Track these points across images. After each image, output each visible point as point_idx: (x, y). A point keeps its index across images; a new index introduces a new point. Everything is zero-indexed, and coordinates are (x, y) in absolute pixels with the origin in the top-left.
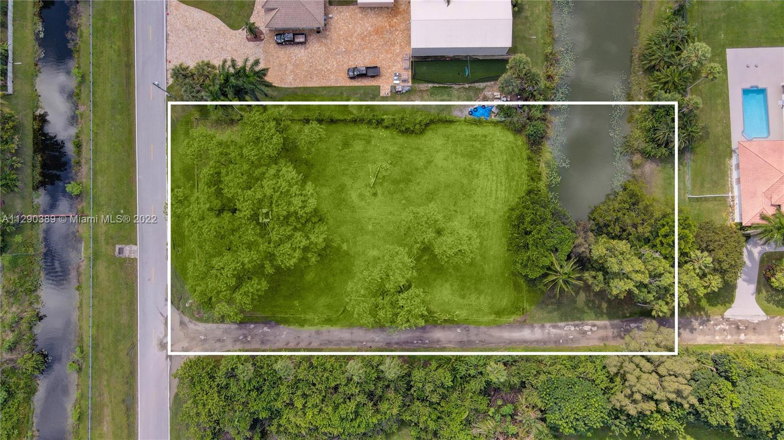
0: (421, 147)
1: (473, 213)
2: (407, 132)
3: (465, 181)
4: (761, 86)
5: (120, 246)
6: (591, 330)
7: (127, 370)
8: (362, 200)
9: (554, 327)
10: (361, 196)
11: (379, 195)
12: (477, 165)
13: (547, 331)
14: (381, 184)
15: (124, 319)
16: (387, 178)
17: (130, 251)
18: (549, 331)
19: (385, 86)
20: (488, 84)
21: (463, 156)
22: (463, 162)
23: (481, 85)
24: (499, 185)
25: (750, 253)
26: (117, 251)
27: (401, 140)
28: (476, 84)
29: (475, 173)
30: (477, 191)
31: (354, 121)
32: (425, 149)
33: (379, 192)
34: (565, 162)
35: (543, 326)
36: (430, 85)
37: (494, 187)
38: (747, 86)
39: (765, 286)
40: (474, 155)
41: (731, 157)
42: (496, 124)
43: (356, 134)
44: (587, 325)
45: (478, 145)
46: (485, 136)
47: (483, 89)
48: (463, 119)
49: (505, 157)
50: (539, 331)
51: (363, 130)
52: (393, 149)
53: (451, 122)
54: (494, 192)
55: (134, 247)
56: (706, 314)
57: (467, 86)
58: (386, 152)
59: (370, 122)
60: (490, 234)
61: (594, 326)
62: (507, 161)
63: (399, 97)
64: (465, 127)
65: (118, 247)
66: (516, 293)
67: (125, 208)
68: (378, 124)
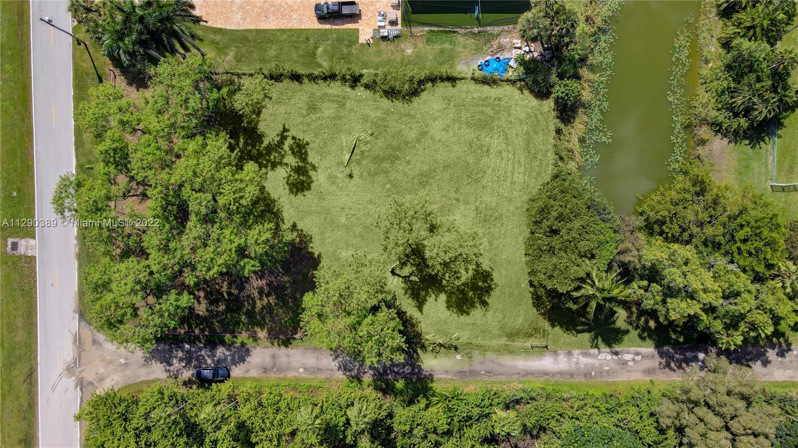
0: (412, 112)
1: (481, 203)
2: (391, 93)
3: (471, 160)
5: (14, 240)
6: (634, 360)
7: (24, 401)
8: (334, 183)
9: (585, 355)
10: (332, 179)
11: (356, 177)
12: (488, 139)
13: (575, 360)
14: (358, 162)
15: (21, 335)
16: (366, 154)
17: (26, 246)
18: (578, 359)
19: (365, 30)
20: (506, 28)
21: (468, 125)
22: (468, 134)
23: (497, 29)
24: (516, 166)
26: (9, 246)
27: (385, 103)
28: (489, 28)
29: (485, 149)
30: (487, 174)
31: (324, 77)
32: (418, 116)
33: (356, 173)
34: (606, 135)
35: (569, 354)
36: (427, 29)
37: (510, 168)
40: (484, 124)
42: (514, 82)
43: (326, 94)
44: (628, 353)
45: (489, 111)
46: (500, 99)
47: (498, 35)
48: (469, 75)
49: (525, 129)
50: (565, 359)
51: (336, 89)
52: (374, 115)
53: (452, 80)
54: (509, 174)
55: (32, 242)
56: (786, 341)
57: (476, 30)
58: (365, 118)
59: (343, 78)
60: (503, 232)
61: (637, 354)
62: (527, 133)
63: (383, 45)
64: (472, 86)
65: (10, 241)
66: (535, 310)
67: (19, 190)
68: (355, 80)
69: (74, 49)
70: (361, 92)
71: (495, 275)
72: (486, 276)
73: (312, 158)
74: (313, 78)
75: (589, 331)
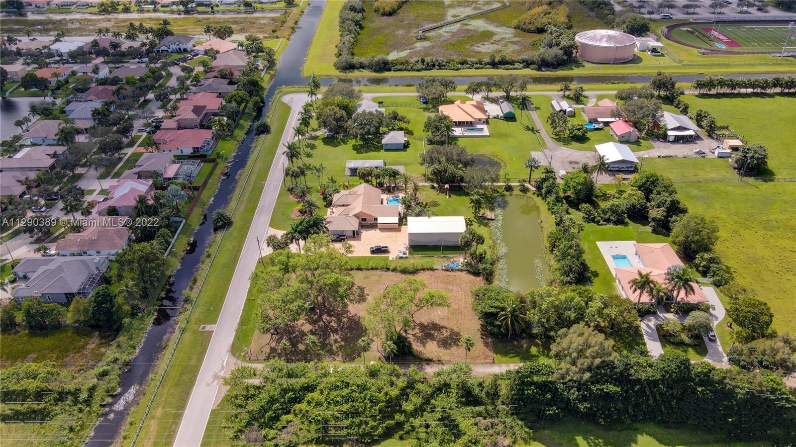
0: (415, 278)
2: (404, 271)
4: (622, 254)
5: (204, 325)
10: (375, 299)
12: (451, 287)
15: (193, 362)
17: (209, 327)
19: (392, 256)
20: (456, 255)
21: (441, 283)
22: (442, 285)
23: (452, 256)
25: (648, 326)
26: (201, 327)
27: (401, 275)
28: (448, 255)
31: (372, 269)
36: (420, 256)
38: (614, 254)
39: (666, 343)
40: (449, 283)
41: (615, 282)
42: (462, 271)
43: (373, 274)
45: (451, 279)
46: (456, 275)
47: (453, 258)
48: (441, 269)
51: (378, 272)
52: (396, 279)
53: (432, 269)
55: (214, 325)
57: (442, 256)
58: (392, 280)
59: (382, 269)
62: (471, 286)
63: (400, 260)
64: (442, 272)
65: (202, 326)
66: (485, 348)
67: (214, 308)
68: (388, 269)
69: (257, 264)
70: (390, 273)
71: (461, 334)
72: (458, 334)
73: (366, 292)
74: (368, 269)
75: (518, 356)
